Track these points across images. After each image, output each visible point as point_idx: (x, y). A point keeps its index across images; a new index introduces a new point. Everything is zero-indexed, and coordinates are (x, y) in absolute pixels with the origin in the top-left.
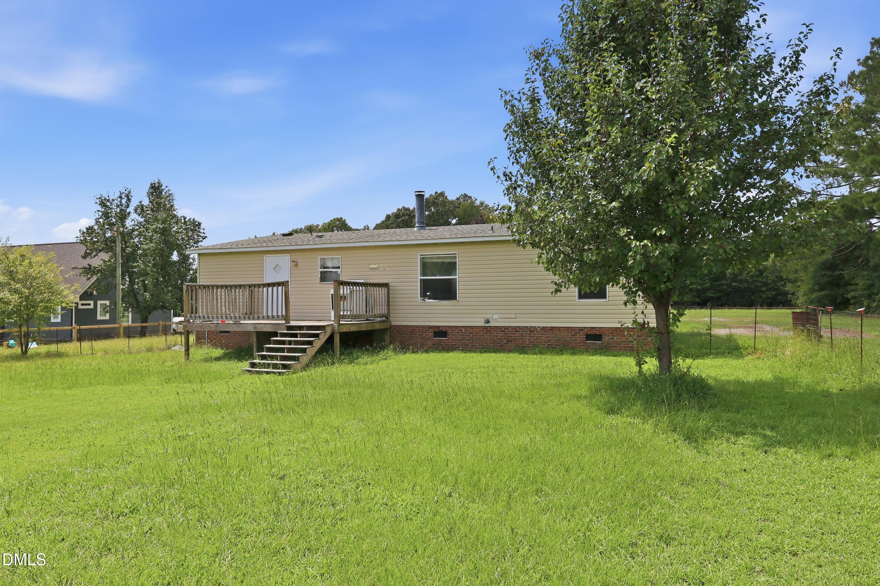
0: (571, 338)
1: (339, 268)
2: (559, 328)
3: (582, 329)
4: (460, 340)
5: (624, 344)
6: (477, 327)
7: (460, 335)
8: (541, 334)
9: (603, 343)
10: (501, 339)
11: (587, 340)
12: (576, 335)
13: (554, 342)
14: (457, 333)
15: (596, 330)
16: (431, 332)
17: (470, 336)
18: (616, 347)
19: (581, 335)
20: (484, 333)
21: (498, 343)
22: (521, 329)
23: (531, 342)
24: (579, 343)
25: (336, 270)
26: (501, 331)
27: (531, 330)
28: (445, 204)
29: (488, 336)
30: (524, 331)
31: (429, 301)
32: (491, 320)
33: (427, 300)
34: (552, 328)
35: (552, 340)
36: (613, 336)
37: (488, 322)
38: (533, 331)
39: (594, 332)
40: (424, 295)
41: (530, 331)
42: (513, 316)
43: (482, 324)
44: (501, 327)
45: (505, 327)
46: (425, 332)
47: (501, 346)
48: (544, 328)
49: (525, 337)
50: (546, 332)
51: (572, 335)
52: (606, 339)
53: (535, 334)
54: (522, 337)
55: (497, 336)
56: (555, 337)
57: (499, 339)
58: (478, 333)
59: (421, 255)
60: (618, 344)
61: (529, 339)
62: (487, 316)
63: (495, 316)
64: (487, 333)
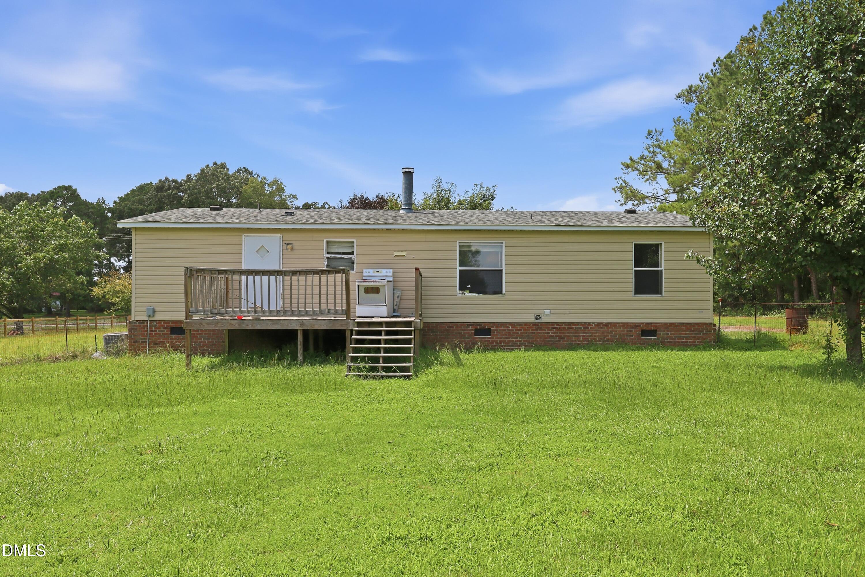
0: (627, 334)
1: (352, 253)
2: (615, 324)
3: (637, 325)
4: (507, 338)
5: (678, 339)
6: (526, 324)
7: (506, 332)
8: (596, 331)
9: (658, 339)
10: (553, 336)
11: (642, 336)
12: (632, 331)
13: (609, 339)
14: (503, 330)
15: (652, 326)
16: (472, 330)
17: (518, 333)
18: (671, 342)
19: (637, 331)
20: (534, 330)
21: (550, 341)
22: (575, 325)
23: (585, 339)
24: (635, 339)
25: (349, 256)
26: (553, 328)
27: (586, 326)
28: (228, 178)
29: (539, 333)
30: (578, 328)
31: (471, 294)
32: (542, 316)
33: (467, 293)
34: (607, 325)
35: (607, 336)
36: (668, 331)
37: (538, 317)
38: (588, 328)
39: (649, 327)
40: (462, 287)
41: (584, 328)
42: (567, 311)
43: (533, 320)
44: (552, 324)
45: (558, 324)
46: (464, 330)
47: (553, 344)
48: (599, 325)
49: (579, 333)
50: (601, 328)
51: (627, 331)
52: (661, 334)
53: (589, 331)
54: (575, 333)
55: (548, 333)
56: (610, 334)
57: (551, 336)
58: (527, 330)
59: (459, 243)
60: (672, 339)
61: (583, 336)
62: (538, 312)
63: (547, 312)
64: (537, 330)
